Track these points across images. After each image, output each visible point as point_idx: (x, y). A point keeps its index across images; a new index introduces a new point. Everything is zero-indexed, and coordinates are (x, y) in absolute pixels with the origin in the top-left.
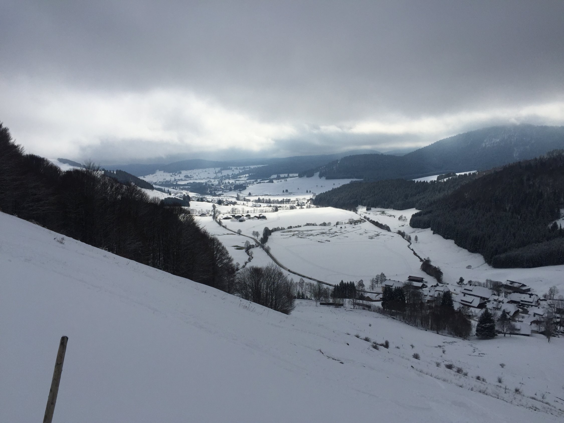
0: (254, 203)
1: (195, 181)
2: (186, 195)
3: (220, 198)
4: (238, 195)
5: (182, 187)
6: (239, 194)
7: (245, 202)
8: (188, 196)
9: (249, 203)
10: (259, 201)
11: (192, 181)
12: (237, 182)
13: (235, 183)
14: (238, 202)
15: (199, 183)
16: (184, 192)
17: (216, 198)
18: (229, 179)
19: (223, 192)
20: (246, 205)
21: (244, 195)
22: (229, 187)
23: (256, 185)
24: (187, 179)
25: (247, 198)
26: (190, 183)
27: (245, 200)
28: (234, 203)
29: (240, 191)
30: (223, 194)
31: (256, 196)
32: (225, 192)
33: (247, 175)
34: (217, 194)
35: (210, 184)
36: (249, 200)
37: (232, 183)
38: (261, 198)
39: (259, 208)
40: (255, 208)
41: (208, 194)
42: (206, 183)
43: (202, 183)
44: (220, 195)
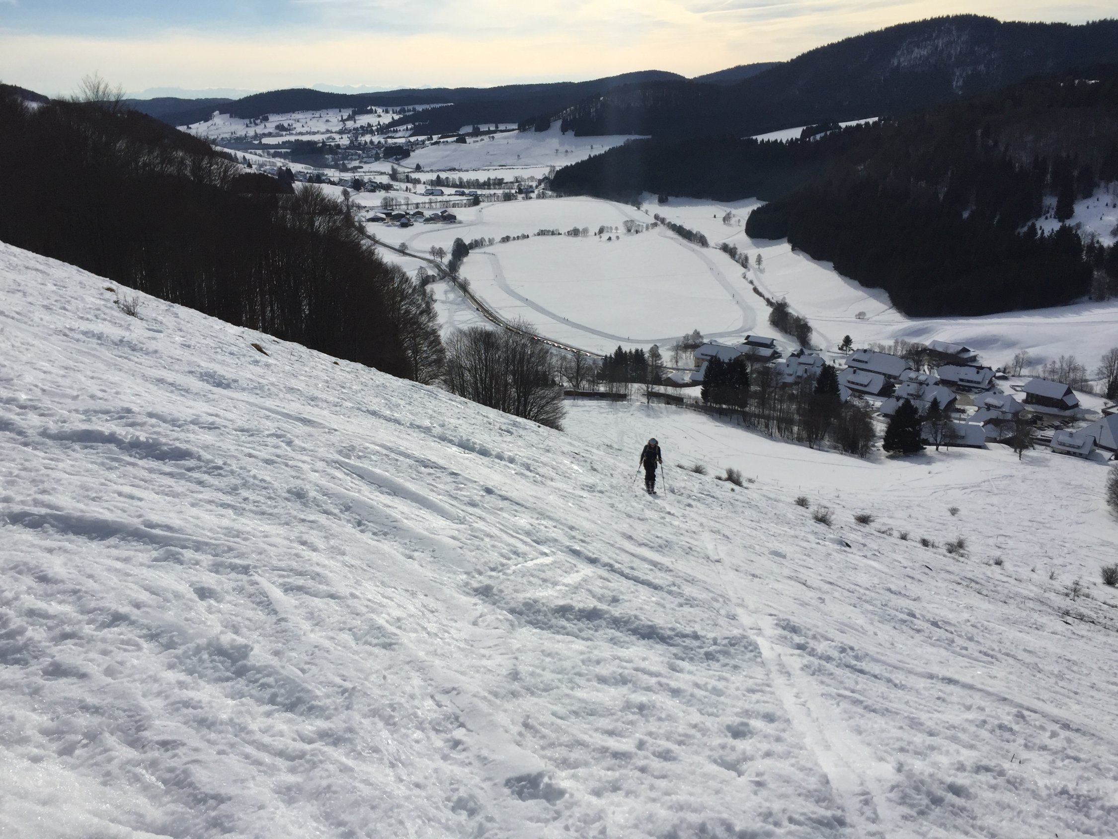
0: (429, 187)
1: (300, 138)
2: (284, 168)
3: (357, 175)
4: (393, 170)
5: (272, 151)
6: (396, 166)
7: (410, 185)
8: (289, 170)
9: (418, 186)
10: (439, 182)
11: (292, 138)
12: (390, 141)
13: (386, 142)
14: (396, 184)
15: (309, 142)
16: (279, 162)
17: (348, 176)
18: (372, 132)
19: (360, 162)
20: (413, 191)
21: (407, 170)
22: (374, 152)
23: (430, 147)
24: (284, 133)
25: (414, 176)
26: (289, 142)
27: (408, 180)
28: (387, 188)
29: (397, 160)
30: (362, 167)
31: (432, 171)
32: (365, 163)
33: (410, 127)
34: (350, 166)
35: (333, 144)
36: (417, 181)
37: (379, 142)
38: (443, 175)
39: (440, 198)
40: (431, 197)
41: (330, 167)
42: (323, 142)
43: (315, 143)
44: (355, 169)
